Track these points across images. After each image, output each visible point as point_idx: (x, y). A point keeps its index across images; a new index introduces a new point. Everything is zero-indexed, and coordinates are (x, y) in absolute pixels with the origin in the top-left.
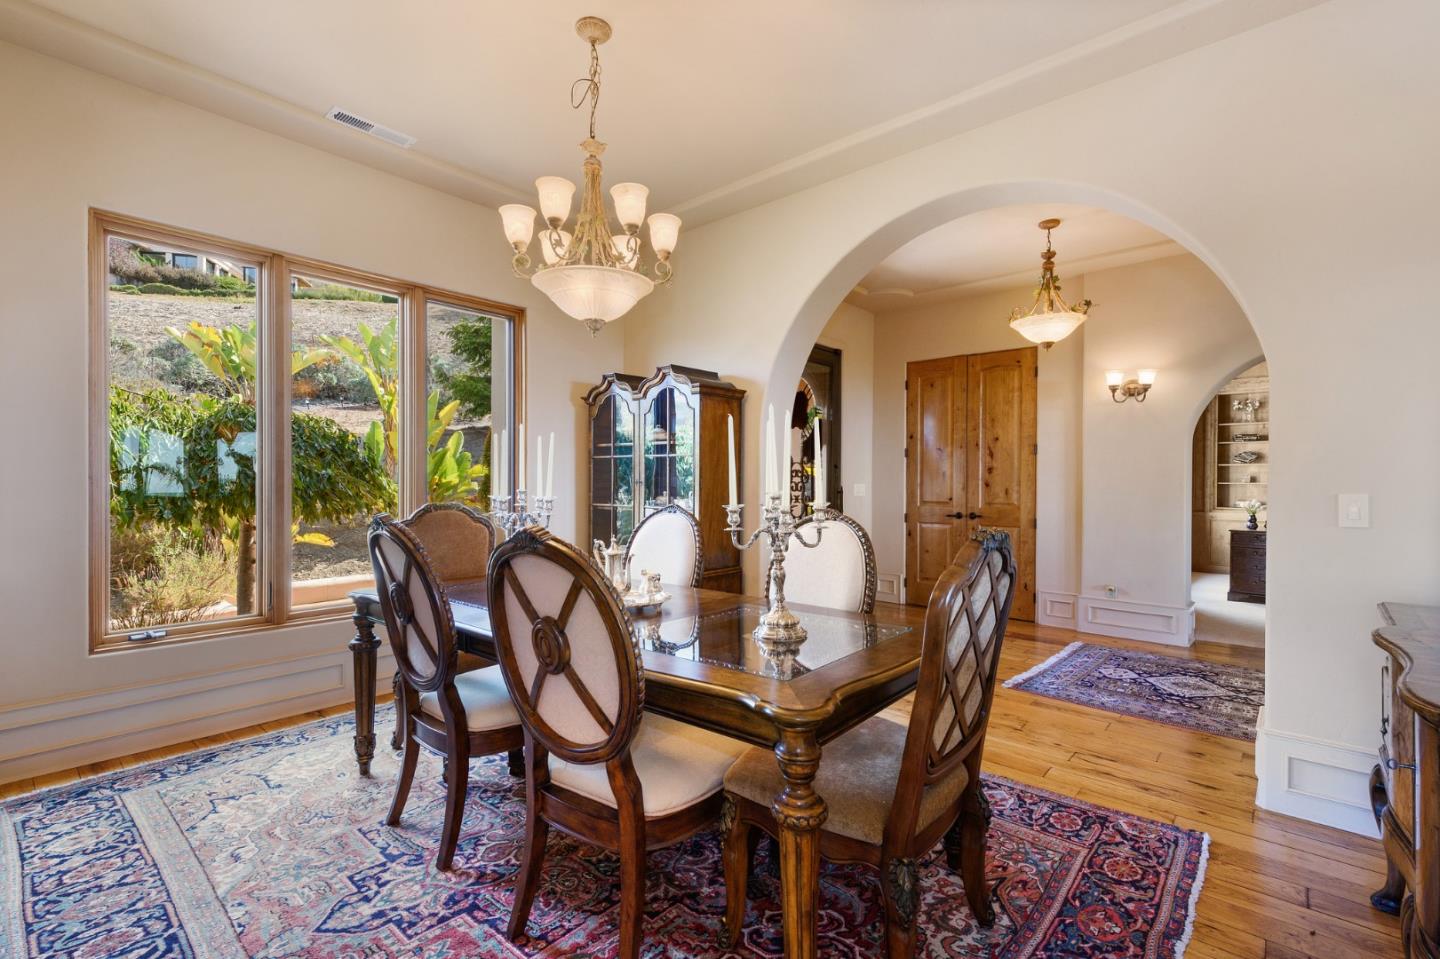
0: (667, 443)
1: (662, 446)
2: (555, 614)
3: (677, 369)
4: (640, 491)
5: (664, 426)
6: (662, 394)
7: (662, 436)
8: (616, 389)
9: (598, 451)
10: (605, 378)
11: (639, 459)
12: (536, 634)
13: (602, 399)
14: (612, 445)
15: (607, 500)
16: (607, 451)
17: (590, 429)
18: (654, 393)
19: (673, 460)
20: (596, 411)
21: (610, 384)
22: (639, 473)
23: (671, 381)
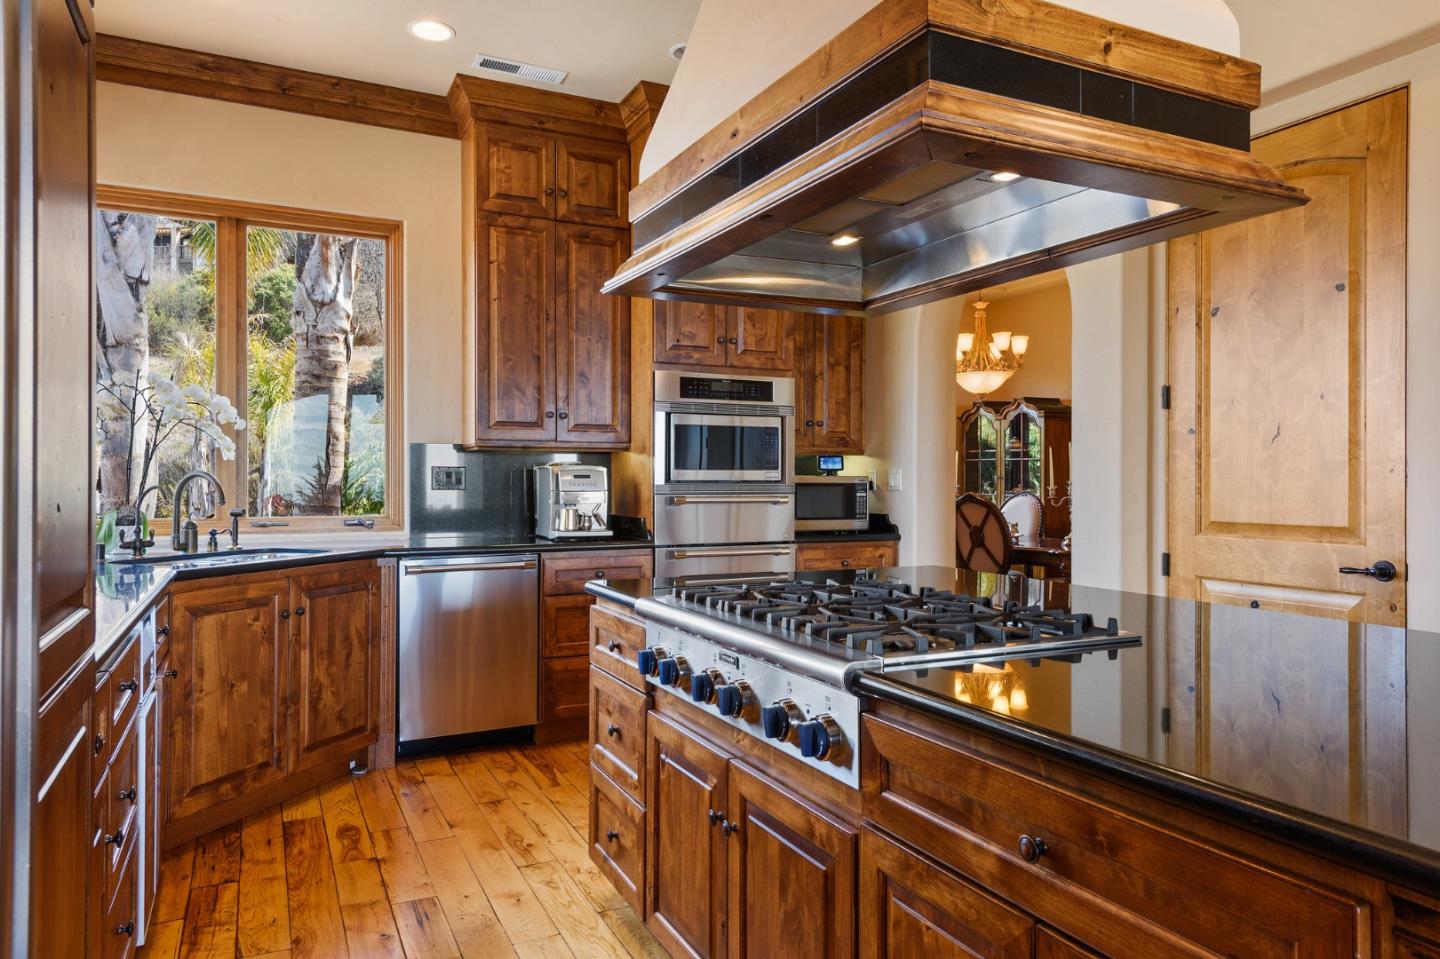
0: (1021, 450)
1: (1016, 452)
2: (979, 524)
3: (1029, 400)
4: (1001, 485)
5: (1019, 438)
6: (1018, 416)
7: (1017, 445)
8: (982, 411)
9: (969, 455)
10: (975, 404)
11: (1002, 461)
12: (971, 533)
13: (973, 418)
14: (979, 451)
15: (976, 491)
16: (976, 456)
17: (962, 441)
18: (1012, 415)
19: (1026, 463)
20: (967, 428)
21: (979, 408)
22: (1001, 471)
23: (1024, 408)
